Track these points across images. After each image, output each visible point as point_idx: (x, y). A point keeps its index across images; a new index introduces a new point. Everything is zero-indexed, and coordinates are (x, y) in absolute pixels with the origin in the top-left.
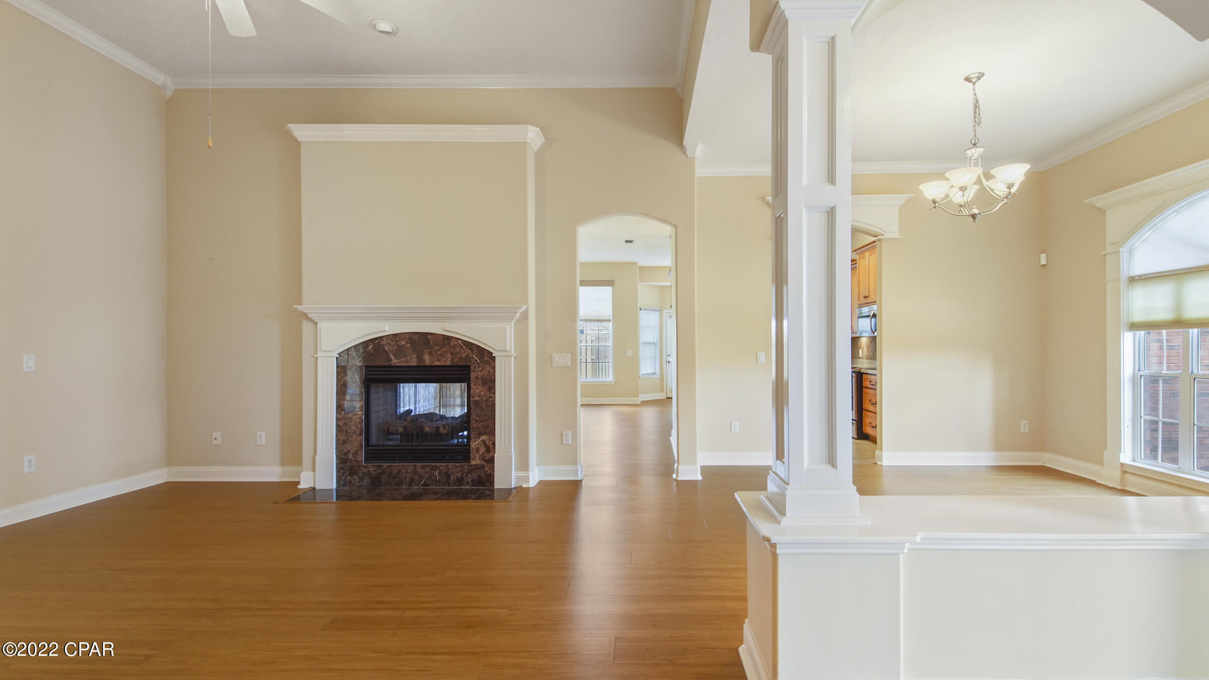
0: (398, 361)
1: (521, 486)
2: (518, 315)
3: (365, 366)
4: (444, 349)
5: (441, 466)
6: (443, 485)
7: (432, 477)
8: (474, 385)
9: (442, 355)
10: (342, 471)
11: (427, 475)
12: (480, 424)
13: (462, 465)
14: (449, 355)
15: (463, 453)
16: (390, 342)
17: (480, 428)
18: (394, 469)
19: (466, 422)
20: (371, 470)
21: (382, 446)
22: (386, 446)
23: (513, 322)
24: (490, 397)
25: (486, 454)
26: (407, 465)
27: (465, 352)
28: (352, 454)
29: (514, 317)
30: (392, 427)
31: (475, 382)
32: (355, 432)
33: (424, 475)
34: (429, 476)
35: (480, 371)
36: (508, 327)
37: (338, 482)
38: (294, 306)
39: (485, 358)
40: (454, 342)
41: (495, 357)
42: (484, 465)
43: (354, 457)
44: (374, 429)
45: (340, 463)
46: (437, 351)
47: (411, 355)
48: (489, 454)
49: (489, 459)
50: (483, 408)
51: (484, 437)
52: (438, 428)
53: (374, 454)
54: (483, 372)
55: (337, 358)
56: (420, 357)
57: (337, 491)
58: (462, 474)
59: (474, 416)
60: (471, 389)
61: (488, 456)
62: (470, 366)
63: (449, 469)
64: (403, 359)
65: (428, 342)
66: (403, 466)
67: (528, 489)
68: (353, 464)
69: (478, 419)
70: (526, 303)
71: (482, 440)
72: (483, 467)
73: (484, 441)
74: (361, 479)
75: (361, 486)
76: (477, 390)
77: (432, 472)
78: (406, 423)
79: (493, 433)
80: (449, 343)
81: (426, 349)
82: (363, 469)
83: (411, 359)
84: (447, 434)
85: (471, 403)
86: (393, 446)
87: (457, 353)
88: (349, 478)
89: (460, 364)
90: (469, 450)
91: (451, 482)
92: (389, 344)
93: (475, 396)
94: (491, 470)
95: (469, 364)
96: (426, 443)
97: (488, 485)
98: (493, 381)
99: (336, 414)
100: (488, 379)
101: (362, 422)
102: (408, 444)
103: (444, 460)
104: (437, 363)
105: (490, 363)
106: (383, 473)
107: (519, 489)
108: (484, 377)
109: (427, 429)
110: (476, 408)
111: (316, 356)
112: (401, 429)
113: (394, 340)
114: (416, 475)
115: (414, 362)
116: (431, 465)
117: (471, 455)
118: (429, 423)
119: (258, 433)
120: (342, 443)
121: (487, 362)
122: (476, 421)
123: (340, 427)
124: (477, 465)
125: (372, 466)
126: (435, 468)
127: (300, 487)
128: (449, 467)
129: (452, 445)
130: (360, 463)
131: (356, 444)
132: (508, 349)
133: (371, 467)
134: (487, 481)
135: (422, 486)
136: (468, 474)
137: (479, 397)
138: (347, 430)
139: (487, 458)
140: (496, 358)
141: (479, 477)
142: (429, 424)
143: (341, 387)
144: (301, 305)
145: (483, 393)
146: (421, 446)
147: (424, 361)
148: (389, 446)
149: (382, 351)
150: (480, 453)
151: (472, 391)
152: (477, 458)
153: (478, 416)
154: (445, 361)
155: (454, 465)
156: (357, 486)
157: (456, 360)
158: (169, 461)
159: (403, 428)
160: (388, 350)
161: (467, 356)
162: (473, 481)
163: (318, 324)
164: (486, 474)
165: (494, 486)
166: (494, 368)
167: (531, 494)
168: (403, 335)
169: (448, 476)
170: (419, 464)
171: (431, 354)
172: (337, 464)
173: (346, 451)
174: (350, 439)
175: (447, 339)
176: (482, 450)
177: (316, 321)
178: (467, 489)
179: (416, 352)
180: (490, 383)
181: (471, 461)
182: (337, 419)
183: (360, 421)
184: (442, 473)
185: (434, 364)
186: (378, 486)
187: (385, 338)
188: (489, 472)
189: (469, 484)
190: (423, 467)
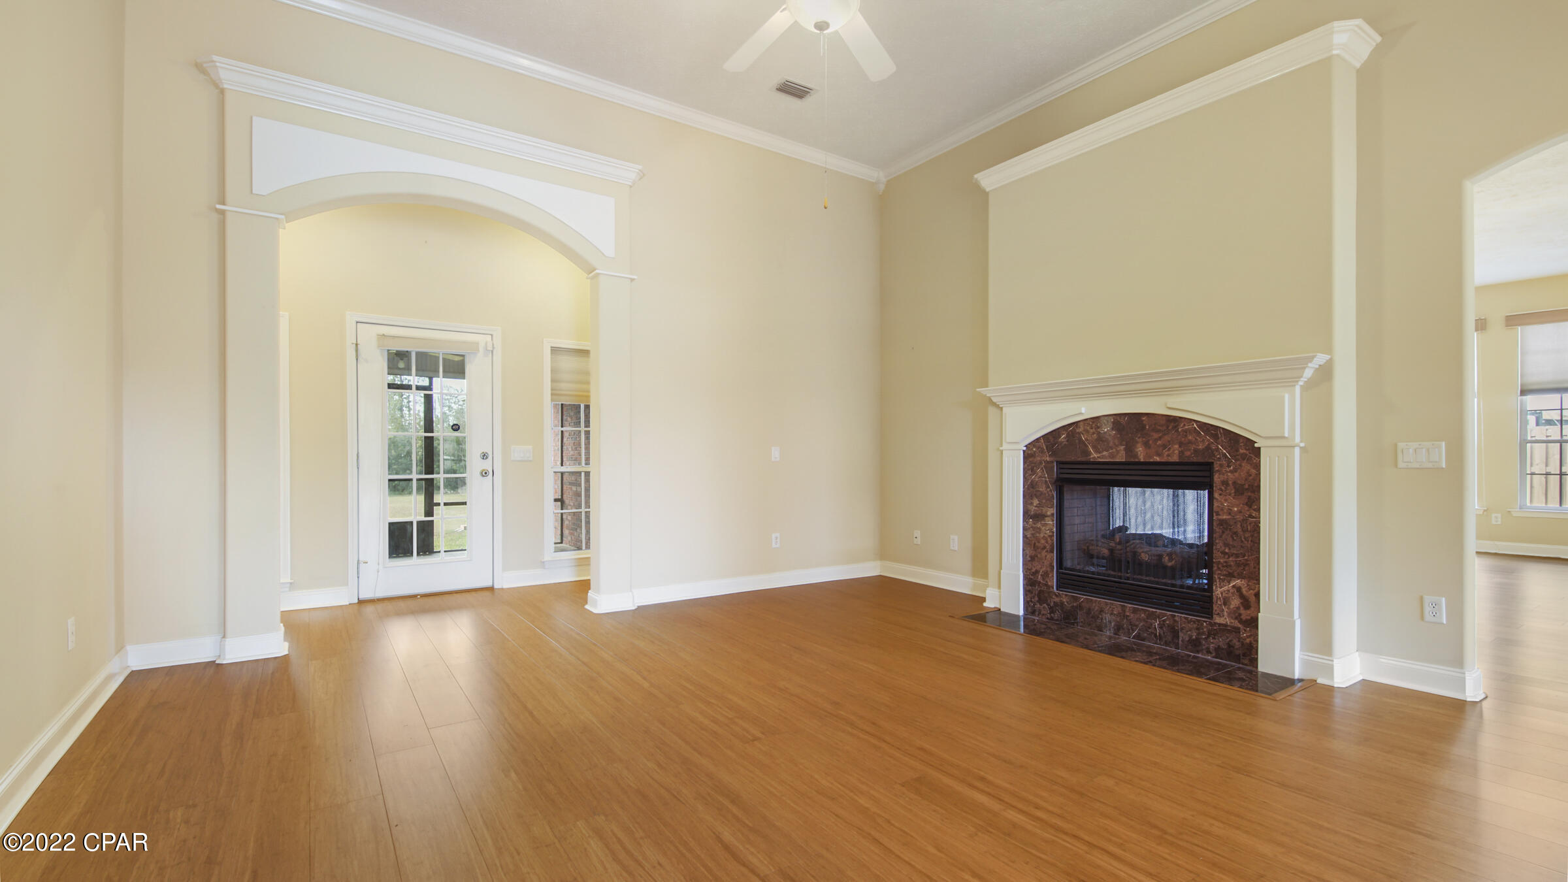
0: (1099, 455)
1: (1316, 681)
2: (1308, 373)
3: (1059, 463)
4: (1167, 438)
5: (1165, 615)
6: (1166, 644)
7: (1149, 628)
8: (1220, 495)
9: (1164, 446)
10: (1029, 595)
11: (1141, 624)
12: (1231, 559)
13: (1198, 621)
14: (1176, 446)
15: (1202, 603)
16: (1088, 428)
17: (1230, 566)
18: (1094, 604)
19: (1206, 554)
20: (1065, 600)
21: (1079, 571)
22: (1084, 572)
23: (1298, 389)
24: (1250, 516)
25: (1242, 611)
26: (1112, 604)
27: (1203, 440)
28: (1041, 575)
29: (1301, 377)
30: (1093, 547)
31: (1222, 490)
32: (1045, 548)
33: (1137, 623)
34: (1144, 625)
35: (1231, 472)
36: (1287, 396)
37: (1026, 608)
38: (978, 390)
39: (1242, 451)
40: (1184, 425)
41: (1259, 448)
42: (1239, 628)
43: (1043, 579)
44: (1068, 546)
45: (1027, 585)
46: (1156, 440)
47: (1117, 446)
48: (1248, 612)
49: (1247, 621)
50: (1235, 533)
51: (1238, 582)
52: (1160, 556)
53: (1068, 580)
54: (1237, 474)
55: (1024, 451)
56: (1129, 450)
57: (1024, 618)
58: (1198, 634)
59: (1219, 545)
60: (1215, 500)
61: (1246, 614)
62: (1213, 463)
63: (1175, 621)
64: (1105, 453)
65: (1144, 427)
66: (1106, 604)
67: (1330, 689)
68: (1042, 589)
69: (1227, 550)
70: (1328, 348)
71: (1233, 586)
72: (1236, 630)
73: (1239, 589)
74: (1052, 610)
75: (1052, 619)
76: (1229, 504)
77: (1149, 621)
78: (1112, 544)
79: (1254, 577)
80: (1176, 428)
81: (1139, 438)
82: (1054, 597)
83: (1118, 452)
84: (1173, 569)
85: (1215, 524)
86: (1093, 573)
87: (1190, 442)
88: (1038, 606)
89: (1195, 460)
90: (1211, 597)
91: (1180, 642)
92: (1087, 432)
93: (1221, 513)
94: (1251, 639)
95: (1211, 461)
96: (1139, 577)
97: (1246, 662)
98: (1256, 488)
99: (1023, 522)
100: (1247, 486)
101: (1053, 536)
102: (1114, 573)
103: (1168, 606)
104: (1158, 459)
105: (1249, 460)
106: (1080, 607)
107: (1310, 685)
108: (1239, 482)
109: (1145, 557)
110: (1223, 532)
111: (1001, 448)
112: (1106, 552)
113: (1094, 425)
114: (1125, 621)
115: (1121, 457)
116: (1148, 611)
117: (1215, 608)
118: (1147, 548)
119: (952, 537)
120: (1029, 559)
121: (1244, 457)
122: (1224, 553)
123: (1027, 538)
124: (1226, 625)
125: (1066, 595)
126: (1151, 616)
127: (985, 604)
128: (1176, 618)
129: (1182, 587)
130: (1051, 590)
131: (1046, 563)
132: (1286, 435)
133: (1064, 596)
134: (1244, 655)
135: (1134, 638)
136: (1208, 636)
137: (1230, 514)
138: (1035, 543)
139: (1244, 617)
140: (1262, 449)
141: (1229, 645)
142: (1145, 550)
143: (1028, 489)
144: (987, 387)
145: (1236, 509)
146: (1134, 579)
147: (1136, 456)
148: (1088, 572)
149: (1077, 441)
150: (1232, 607)
151: (1216, 504)
152: (1225, 613)
153: (1226, 545)
154: (1168, 455)
155: (1185, 618)
156: (1048, 618)
157: (1188, 453)
158: (883, 554)
159: (1109, 550)
160: (1087, 440)
161: (1208, 448)
162: (1218, 649)
163: (1004, 409)
164: (1243, 644)
165: (1257, 667)
166: (1257, 467)
167: (1338, 701)
168: (1106, 418)
169: (1175, 633)
170: (1130, 605)
171: (1146, 445)
172: (1024, 585)
173: (1034, 570)
174: (1039, 556)
175: (1173, 422)
176: (1235, 602)
177: (1001, 406)
178: (1207, 661)
179: (1124, 443)
180: (1250, 492)
181: (1214, 616)
182: (1025, 529)
183: (1051, 534)
184: (1164, 625)
185: (1152, 460)
186: (1073, 624)
187: (1081, 423)
188: (1248, 640)
189: (1211, 653)
190: (1135, 611)
